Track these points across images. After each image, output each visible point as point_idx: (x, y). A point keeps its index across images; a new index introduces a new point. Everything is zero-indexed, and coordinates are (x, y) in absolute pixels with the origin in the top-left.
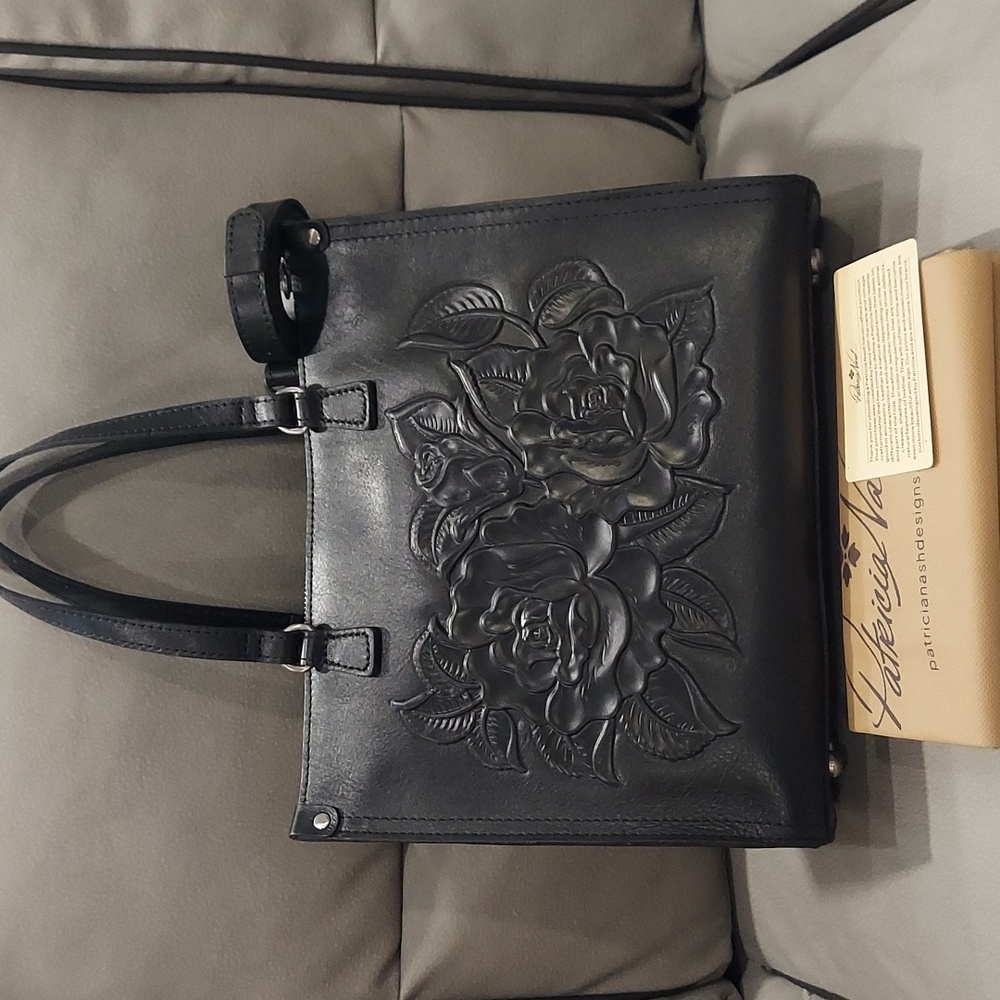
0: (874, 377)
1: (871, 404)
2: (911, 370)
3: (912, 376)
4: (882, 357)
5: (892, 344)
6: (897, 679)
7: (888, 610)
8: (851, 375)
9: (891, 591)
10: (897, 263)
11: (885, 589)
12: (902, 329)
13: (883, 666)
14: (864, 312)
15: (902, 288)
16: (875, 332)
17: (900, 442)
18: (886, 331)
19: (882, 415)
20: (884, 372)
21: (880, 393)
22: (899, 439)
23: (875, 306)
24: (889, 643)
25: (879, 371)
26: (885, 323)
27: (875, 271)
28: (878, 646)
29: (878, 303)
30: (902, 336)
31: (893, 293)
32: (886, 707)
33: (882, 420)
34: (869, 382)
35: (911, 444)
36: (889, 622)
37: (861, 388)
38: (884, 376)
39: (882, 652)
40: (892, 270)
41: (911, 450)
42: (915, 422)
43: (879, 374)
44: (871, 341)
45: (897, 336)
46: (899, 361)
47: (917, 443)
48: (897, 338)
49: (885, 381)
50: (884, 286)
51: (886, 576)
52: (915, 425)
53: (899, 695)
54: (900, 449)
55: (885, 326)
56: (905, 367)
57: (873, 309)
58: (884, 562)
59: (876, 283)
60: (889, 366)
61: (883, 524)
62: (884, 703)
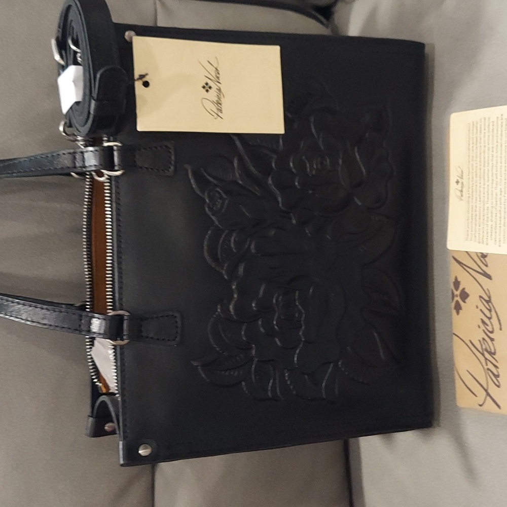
0: (474, 188)
1: (471, 204)
2: (503, 190)
3: (503, 194)
4: (482, 176)
5: (490, 170)
6: (497, 376)
7: (492, 332)
8: (457, 182)
9: (494, 320)
10: (500, 118)
11: (490, 318)
12: (499, 162)
13: (486, 367)
14: (471, 145)
15: (502, 135)
16: (478, 160)
17: (489, 234)
18: (486, 160)
19: (478, 213)
20: (482, 186)
21: (478, 199)
22: (489, 231)
23: (480, 143)
24: (492, 354)
25: (479, 185)
26: (486, 155)
27: (483, 120)
28: (483, 354)
29: (482, 141)
30: (499, 167)
31: (495, 138)
32: (488, 394)
33: (478, 217)
34: (470, 190)
35: (498, 237)
36: (492, 340)
37: (464, 193)
38: (482, 189)
39: (486, 359)
40: (495, 124)
41: (498, 240)
42: (502, 223)
43: (478, 187)
44: (475, 165)
45: (494, 165)
46: (495, 182)
47: (502, 237)
48: (494, 168)
49: (482, 193)
50: (489, 132)
51: (490, 310)
52: (502, 225)
53: (498, 386)
54: (489, 238)
55: (486, 158)
56: (499, 187)
57: (478, 145)
58: (488, 302)
59: (483, 128)
60: (487, 184)
61: (489, 277)
62: (486, 391)
